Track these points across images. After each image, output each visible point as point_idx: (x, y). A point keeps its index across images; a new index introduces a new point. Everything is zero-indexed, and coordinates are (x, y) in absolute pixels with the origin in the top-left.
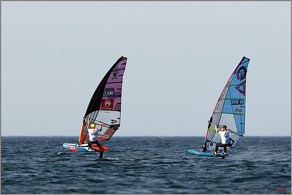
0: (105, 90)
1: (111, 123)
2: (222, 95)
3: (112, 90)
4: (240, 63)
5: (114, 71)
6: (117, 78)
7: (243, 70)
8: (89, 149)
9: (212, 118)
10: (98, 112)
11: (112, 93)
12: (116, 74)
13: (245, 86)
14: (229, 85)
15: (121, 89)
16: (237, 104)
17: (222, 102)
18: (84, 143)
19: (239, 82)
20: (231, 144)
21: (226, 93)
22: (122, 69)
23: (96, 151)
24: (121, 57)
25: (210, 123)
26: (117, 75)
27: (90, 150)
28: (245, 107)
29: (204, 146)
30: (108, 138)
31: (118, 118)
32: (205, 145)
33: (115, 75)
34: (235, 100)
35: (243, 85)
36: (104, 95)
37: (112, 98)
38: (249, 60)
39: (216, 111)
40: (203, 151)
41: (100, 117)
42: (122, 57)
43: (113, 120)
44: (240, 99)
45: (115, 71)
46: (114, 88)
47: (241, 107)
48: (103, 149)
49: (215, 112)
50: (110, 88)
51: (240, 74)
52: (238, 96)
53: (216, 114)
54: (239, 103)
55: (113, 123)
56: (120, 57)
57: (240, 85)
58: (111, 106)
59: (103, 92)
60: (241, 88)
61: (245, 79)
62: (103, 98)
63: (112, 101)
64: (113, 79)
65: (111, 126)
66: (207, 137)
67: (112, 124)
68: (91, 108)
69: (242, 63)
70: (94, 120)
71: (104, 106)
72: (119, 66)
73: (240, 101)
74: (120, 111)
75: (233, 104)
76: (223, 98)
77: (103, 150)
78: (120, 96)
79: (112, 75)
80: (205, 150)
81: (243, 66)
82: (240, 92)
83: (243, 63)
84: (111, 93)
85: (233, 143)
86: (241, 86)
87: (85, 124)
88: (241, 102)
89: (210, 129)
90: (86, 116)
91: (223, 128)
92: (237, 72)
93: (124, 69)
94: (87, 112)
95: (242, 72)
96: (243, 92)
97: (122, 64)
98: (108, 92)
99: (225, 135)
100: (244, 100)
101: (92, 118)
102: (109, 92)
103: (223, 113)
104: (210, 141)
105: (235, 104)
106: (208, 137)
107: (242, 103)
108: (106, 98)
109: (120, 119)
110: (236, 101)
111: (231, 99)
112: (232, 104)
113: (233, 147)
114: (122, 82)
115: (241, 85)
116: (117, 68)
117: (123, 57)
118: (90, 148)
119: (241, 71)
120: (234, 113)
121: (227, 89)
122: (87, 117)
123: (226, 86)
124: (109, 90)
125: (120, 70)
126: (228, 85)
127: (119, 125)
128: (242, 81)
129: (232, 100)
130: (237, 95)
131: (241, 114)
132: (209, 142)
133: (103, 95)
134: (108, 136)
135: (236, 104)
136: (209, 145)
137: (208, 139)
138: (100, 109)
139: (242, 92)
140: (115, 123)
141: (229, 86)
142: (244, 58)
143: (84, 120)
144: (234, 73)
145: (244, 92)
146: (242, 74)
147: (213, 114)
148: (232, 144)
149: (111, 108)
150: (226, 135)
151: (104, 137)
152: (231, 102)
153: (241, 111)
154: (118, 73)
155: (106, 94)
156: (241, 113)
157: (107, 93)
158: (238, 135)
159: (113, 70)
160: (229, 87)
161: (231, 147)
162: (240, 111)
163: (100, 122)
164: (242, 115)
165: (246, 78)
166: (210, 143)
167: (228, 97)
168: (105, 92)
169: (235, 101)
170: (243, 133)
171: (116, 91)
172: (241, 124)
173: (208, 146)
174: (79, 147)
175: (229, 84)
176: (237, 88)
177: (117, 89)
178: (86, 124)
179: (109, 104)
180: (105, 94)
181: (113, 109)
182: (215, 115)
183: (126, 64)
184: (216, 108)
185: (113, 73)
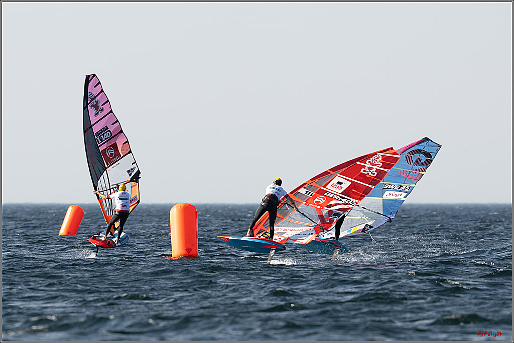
0: (96, 138)
1: (129, 176)
3: (106, 130)
5: (90, 103)
6: (102, 110)
10: (107, 172)
15: (117, 121)
22: (100, 93)
31: (133, 164)
33: (96, 107)
37: (112, 142)
38: (440, 146)
41: (113, 177)
42: (88, 77)
43: (129, 171)
45: (91, 101)
46: (106, 126)
50: (101, 130)
55: (131, 173)
56: (85, 79)
58: (117, 153)
59: (95, 141)
62: (101, 149)
63: (114, 146)
64: (97, 114)
65: (131, 180)
71: (108, 159)
74: (130, 152)
78: (121, 131)
83: (425, 146)
84: (107, 135)
93: (103, 91)
97: (94, 88)
102: (103, 135)
108: (105, 146)
109: (135, 162)
114: (112, 111)
116: (92, 96)
117: (89, 76)
124: (101, 133)
125: (97, 96)
133: (99, 145)
138: (106, 166)
140: (133, 172)
149: (117, 156)
154: (98, 102)
155: (102, 141)
157: (102, 139)
159: (88, 102)
168: (98, 140)
171: (112, 128)
177: (112, 124)
179: (113, 151)
181: (122, 156)
183: (99, 83)
185: (91, 106)
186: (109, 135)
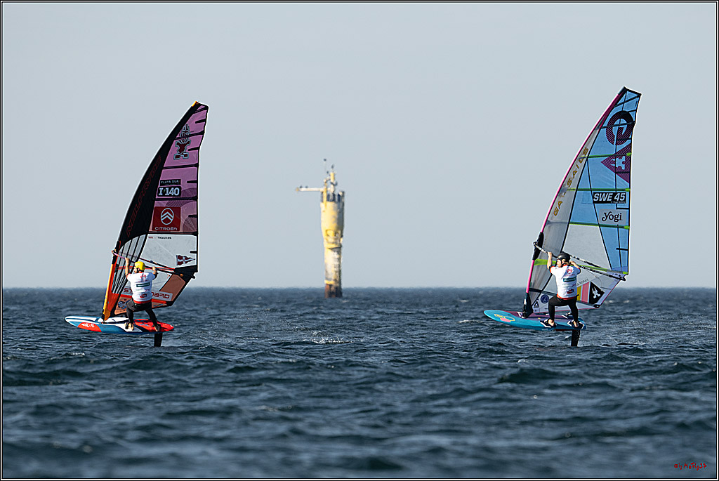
0: (159, 186)
1: (176, 264)
2: (567, 180)
3: (176, 184)
4: (615, 104)
5: (178, 138)
6: (186, 155)
7: (623, 121)
8: (127, 328)
9: (542, 236)
10: (146, 238)
11: (177, 190)
12: (185, 145)
13: (628, 160)
14: (585, 156)
15: (196, 182)
16: (609, 202)
17: (569, 196)
18: (116, 313)
19: (612, 149)
20: (595, 297)
21: (578, 175)
22: (197, 134)
23: (145, 331)
24: (195, 105)
25: (537, 247)
26: (188, 147)
27: (130, 329)
28: (629, 209)
29: (525, 303)
30: (169, 300)
31: (191, 252)
32: (529, 301)
33: (182, 148)
34: (603, 191)
35: (624, 157)
36: (158, 196)
37: (176, 204)
38: (639, 95)
39: (554, 219)
40: (523, 315)
41: (151, 250)
42: (197, 105)
43: (180, 257)
44: (616, 190)
45: (182, 137)
46: (180, 180)
47: (617, 208)
48: (161, 328)
49: (551, 221)
50: (171, 180)
51: (615, 130)
52: (610, 182)
53: (553, 227)
54: (613, 200)
55: (182, 263)
56: (192, 105)
57: (615, 156)
58: (176, 223)
59: (155, 189)
60: (619, 163)
61: (628, 142)
62: (157, 204)
63: (177, 211)
64: (177, 157)
65: (176, 270)
66: (532, 281)
67: (179, 266)
68: (130, 228)
69: (620, 104)
70: (135, 257)
71: (158, 223)
72: (192, 125)
73: (615, 194)
74: (196, 234)
75: (598, 202)
76: (571, 187)
77: (162, 330)
78: (196, 199)
79: (174, 148)
80: (528, 311)
81: (622, 111)
82: (616, 173)
83: (623, 103)
84: (174, 192)
85: (600, 297)
86: (617, 159)
87: (116, 268)
88: (618, 198)
89: (537, 262)
90: (118, 248)
91: (561, 259)
92: (605, 124)
93: (202, 133)
94: (121, 238)
95: (622, 125)
96: (623, 173)
97: (196, 122)
98: (167, 189)
99: (565, 275)
100: (628, 193)
101: (131, 253)
102: (170, 189)
103: (572, 223)
104: (540, 292)
105: (602, 202)
106: (535, 281)
107: (622, 198)
108: (164, 204)
109: (196, 252)
110: (606, 193)
111: (591, 190)
112: (594, 202)
113: (599, 306)
114: (197, 165)
115: (618, 155)
116: (186, 132)
117: (200, 105)
118: (130, 325)
119: (617, 122)
120: (601, 222)
121: (581, 165)
122: (121, 250)
123: (578, 159)
124: (169, 184)
125: (193, 135)
126: (583, 156)
127: (195, 269)
128: (620, 148)
129: (594, 193)
130: (608, 179)
131: (618, 227)
132: (537, 294)
134: (171, 295)
135: (606, 202)
136: (539, 301)
137: (536, 284)
138: (150, 230)
139: (620, 173)
140: (186, 262)
141: (585, 159)
142: (625, 90)
143: (115, 258)
144: (600, 126)
145: (625, 174)
146: (620, 130)
147: (545, 225)
148: (598, 298)
149: (174, 227)
150: (567, 277)
151: (160, 298)
152: (593, 198)
153: (619, 218)
154: (189, 142)
155: (164, 195)
156: (620, 223)
157: (166, 193)
158: (610, 276)
159: (178, 136)
160: (587, 160)
161: (595, 306)
162: (616, 218)
163: (151, 262)
164: (622, 227)
165: (631, 139)
166: (542, 294)
167: (583, 185)
168: (159, 191)
169: (602, 193)
170: (624, 273)
171: (185, 186)
172: (619, 249)
173: (537, 303)
174: (104, 323)
175: (584, 153)
176: (609, 162)
177: (188, 182)
178: (118, 269)
179: (171, 217)
180: (161, 194)
181: (181, 231)
182: (549, 227)
183: (205, 121)
184: (554, 211)
185: (178, 144)
186: (176, 193)
